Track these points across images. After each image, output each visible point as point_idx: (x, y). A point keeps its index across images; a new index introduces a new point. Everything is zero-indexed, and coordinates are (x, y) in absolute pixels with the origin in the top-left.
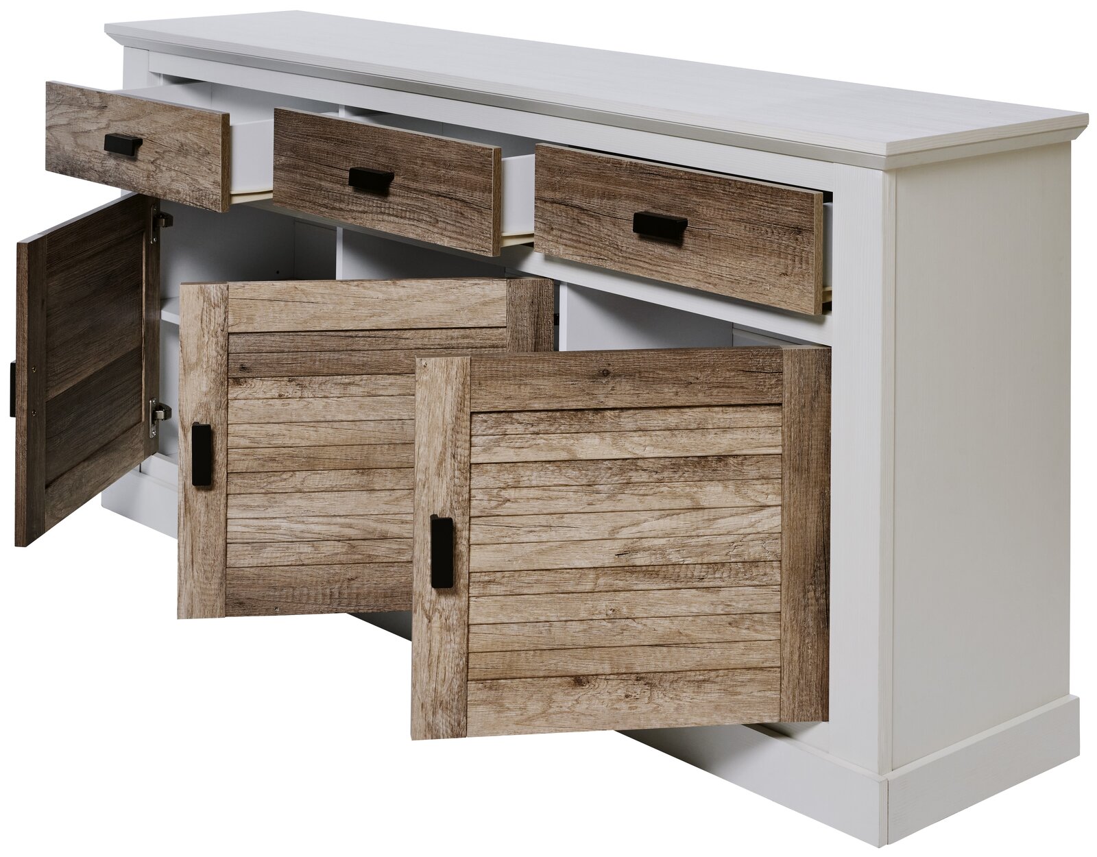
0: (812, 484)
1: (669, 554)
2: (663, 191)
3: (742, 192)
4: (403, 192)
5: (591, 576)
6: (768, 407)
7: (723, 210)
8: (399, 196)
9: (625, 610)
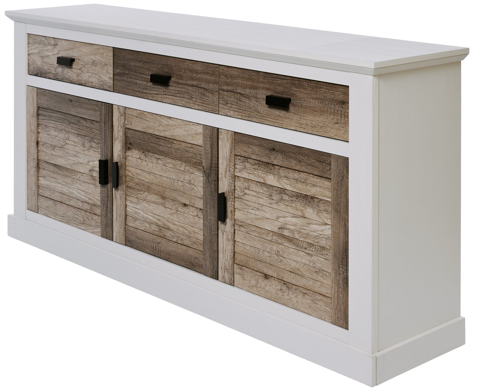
0: (341, 219)
1: (295, 234)
2: (279, 85)
3: (317, 85)
4: (175, 85)
5: (271, 234)
6: (328, 179)
7: (308, 94)
8: (174, 87)
9: (281, 253)
